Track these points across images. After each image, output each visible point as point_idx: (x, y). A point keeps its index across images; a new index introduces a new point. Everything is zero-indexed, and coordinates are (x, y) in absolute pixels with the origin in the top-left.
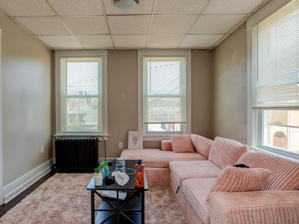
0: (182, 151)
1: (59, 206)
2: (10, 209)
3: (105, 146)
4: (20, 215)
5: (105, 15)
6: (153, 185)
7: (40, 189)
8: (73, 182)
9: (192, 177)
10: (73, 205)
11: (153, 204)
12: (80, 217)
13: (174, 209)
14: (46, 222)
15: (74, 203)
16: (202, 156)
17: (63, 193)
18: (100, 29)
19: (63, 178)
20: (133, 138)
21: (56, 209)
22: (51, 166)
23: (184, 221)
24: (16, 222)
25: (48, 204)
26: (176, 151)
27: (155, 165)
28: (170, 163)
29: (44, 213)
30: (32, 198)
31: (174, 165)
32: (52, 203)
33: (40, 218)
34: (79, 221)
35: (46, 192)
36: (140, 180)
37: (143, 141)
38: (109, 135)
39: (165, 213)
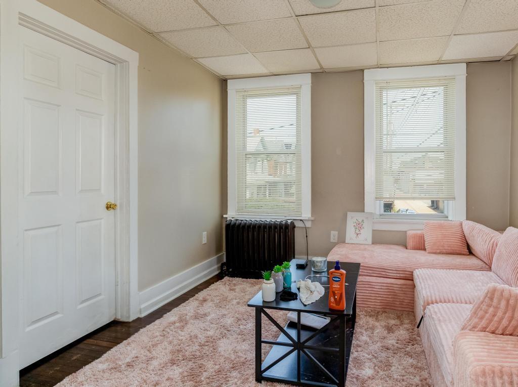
0: (444, 251)
1: (217, 329)
2: (145, 327)
3: (307, 237)
4: (157, 337)
5: (294, 15)
6: (382, 310)
7: (194, 300)
8: (248, 293)
9: (447, 301)
10: (239, 331)
11: (374, 343)
12: (246, 350)
13: (411, 356)
14: (191, 352)
15: (241, 327)
16: (480, 263)
17: (228, 309)
18: (290, 40)
19: (235, 285)
20: (355, 224)
21: (210, 333)
22: (220, 265)
23: (426, 379)
24: (148, 347)
25: (202, 325)
26: (431, 251)
27: (387, 274)
28: (414, 272)
29: (193, 338)
30: (181, 313)
31: (420, 276)
32: (207, 323)
33: (184, 345)
34: (241, 357)
35: (202, 305)
36: (336, 297)
37: (373, 230)
38: (313, 219)
39: (394, 361)
